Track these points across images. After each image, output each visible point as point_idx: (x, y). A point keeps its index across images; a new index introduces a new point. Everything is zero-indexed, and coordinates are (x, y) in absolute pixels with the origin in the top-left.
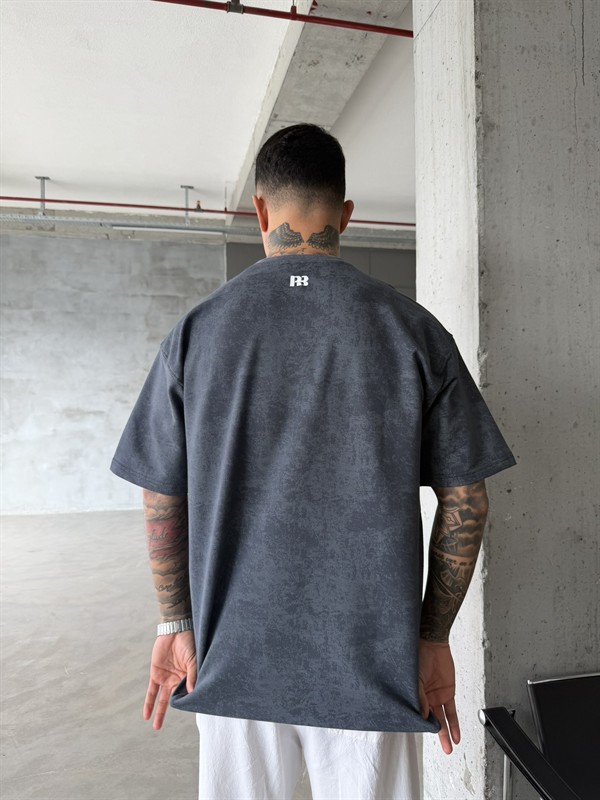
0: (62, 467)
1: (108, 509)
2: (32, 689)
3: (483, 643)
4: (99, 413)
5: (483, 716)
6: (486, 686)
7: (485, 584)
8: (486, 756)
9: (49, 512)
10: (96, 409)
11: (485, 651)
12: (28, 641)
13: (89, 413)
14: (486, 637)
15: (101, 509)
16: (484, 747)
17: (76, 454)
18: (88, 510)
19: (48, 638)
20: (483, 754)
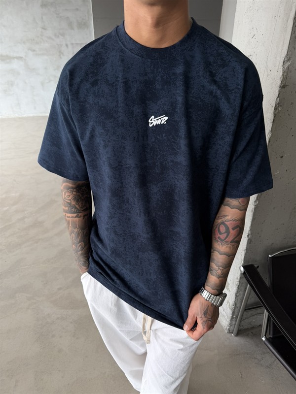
0: (5, 91)
1: (35, 115)
2: (10, 223)
3: (248, 236)
4: (20, 58)
5: (242, 269)
6: (245, 254)
7: (255, 209)
8: (240, 281)
9: (3, 117)
10: (18, 55)
11: (248, 240)
12: (4, 196)
13: (14, 58)
14: (250, 233)
15: (31, 115)
16: (239, 278)
17: (12, 84)
18: (24, 116)
19: (14, 194)
20: (238, 280)
